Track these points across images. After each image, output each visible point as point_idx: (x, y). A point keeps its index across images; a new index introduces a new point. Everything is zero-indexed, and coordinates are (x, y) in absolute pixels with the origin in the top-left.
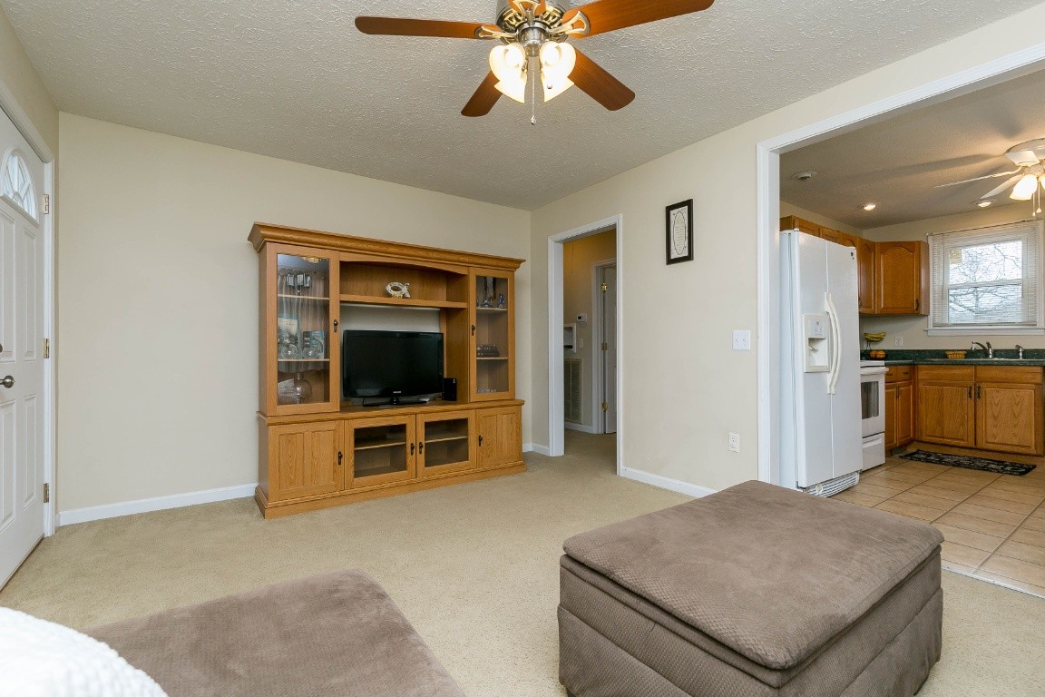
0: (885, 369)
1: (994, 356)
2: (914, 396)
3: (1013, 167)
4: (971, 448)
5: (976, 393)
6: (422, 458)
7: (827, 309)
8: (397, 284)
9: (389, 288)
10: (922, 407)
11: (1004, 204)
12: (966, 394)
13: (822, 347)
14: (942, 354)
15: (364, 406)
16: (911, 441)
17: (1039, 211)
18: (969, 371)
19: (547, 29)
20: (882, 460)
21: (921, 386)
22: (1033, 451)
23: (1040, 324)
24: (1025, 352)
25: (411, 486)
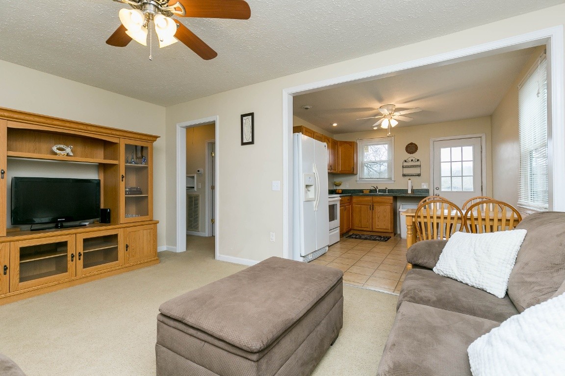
0: (340, 198)
1: (379, 192)
2: (352, 210)
3: (382, 115)
4: (371, 231)
5: (372, 208)
6: (80, 263)
7: (314, 171)
8: (62, 146)
9: (55, 149)
10: (354, 215)
11: (380, 130)
12: (369, 209)
13: (312, 189)
14: (361, 191)
15: (32, 230)
16: (350, 230)
17: (390, 133)
18: (369, 198)
19: (159, 7)
20: (338, 239)
21: (354, 205)
22: (390, 231)
23: (393, 179)
24: (388, 190)
25: (71, 282)
